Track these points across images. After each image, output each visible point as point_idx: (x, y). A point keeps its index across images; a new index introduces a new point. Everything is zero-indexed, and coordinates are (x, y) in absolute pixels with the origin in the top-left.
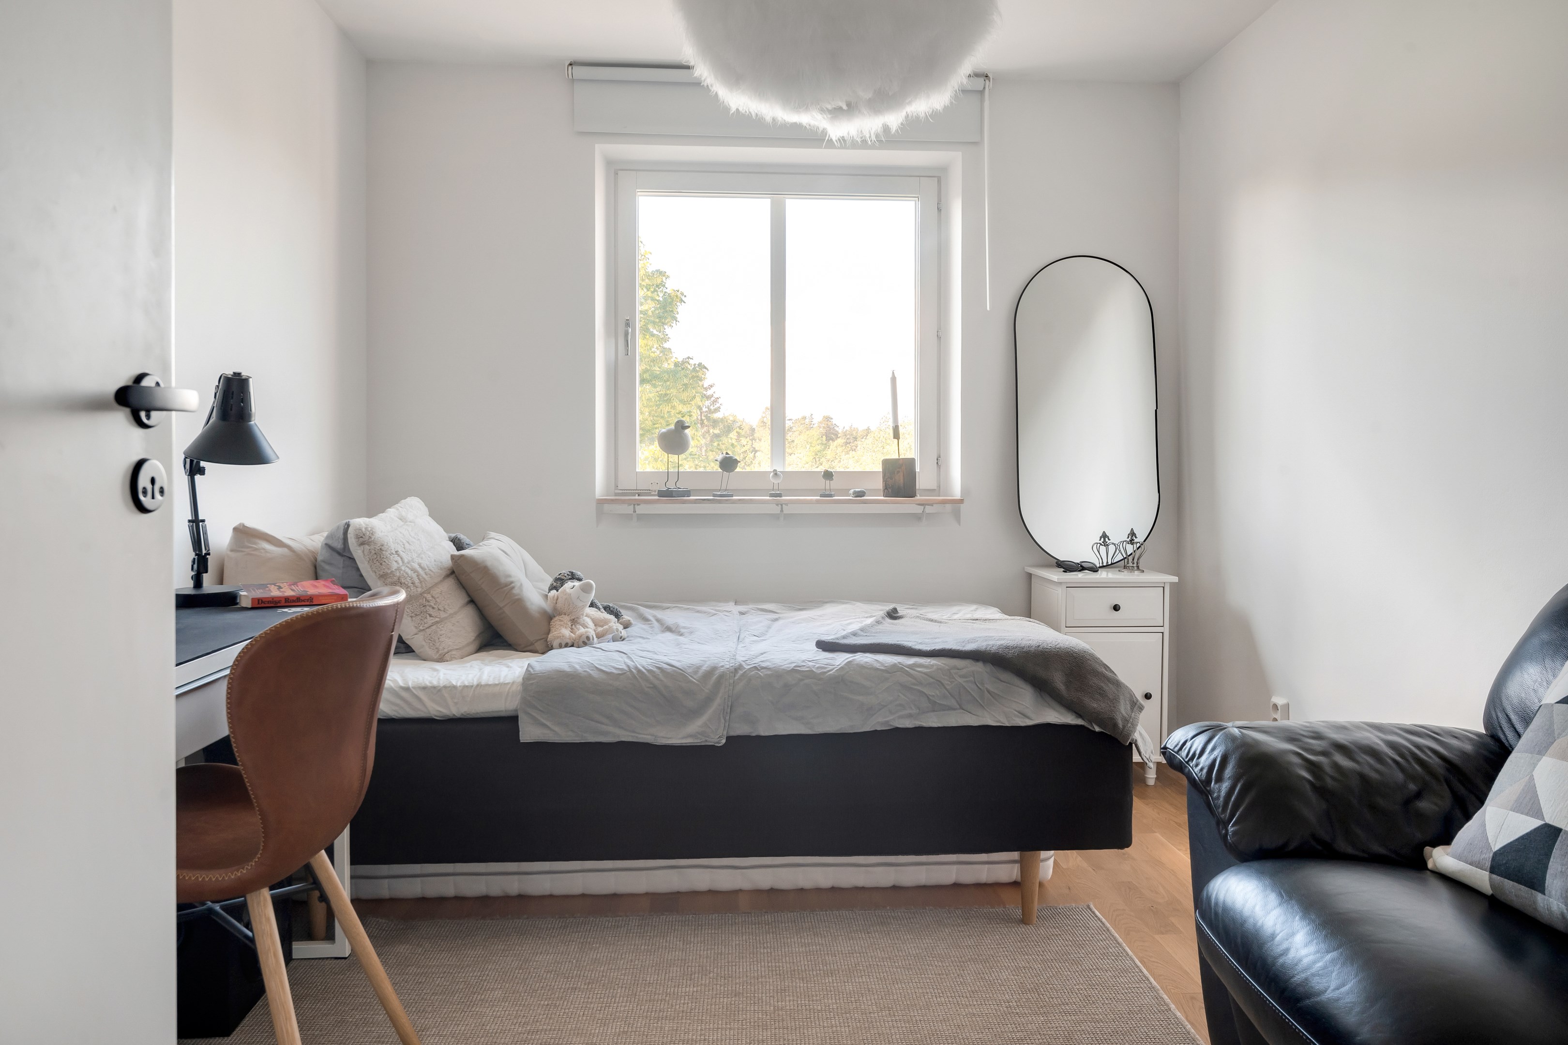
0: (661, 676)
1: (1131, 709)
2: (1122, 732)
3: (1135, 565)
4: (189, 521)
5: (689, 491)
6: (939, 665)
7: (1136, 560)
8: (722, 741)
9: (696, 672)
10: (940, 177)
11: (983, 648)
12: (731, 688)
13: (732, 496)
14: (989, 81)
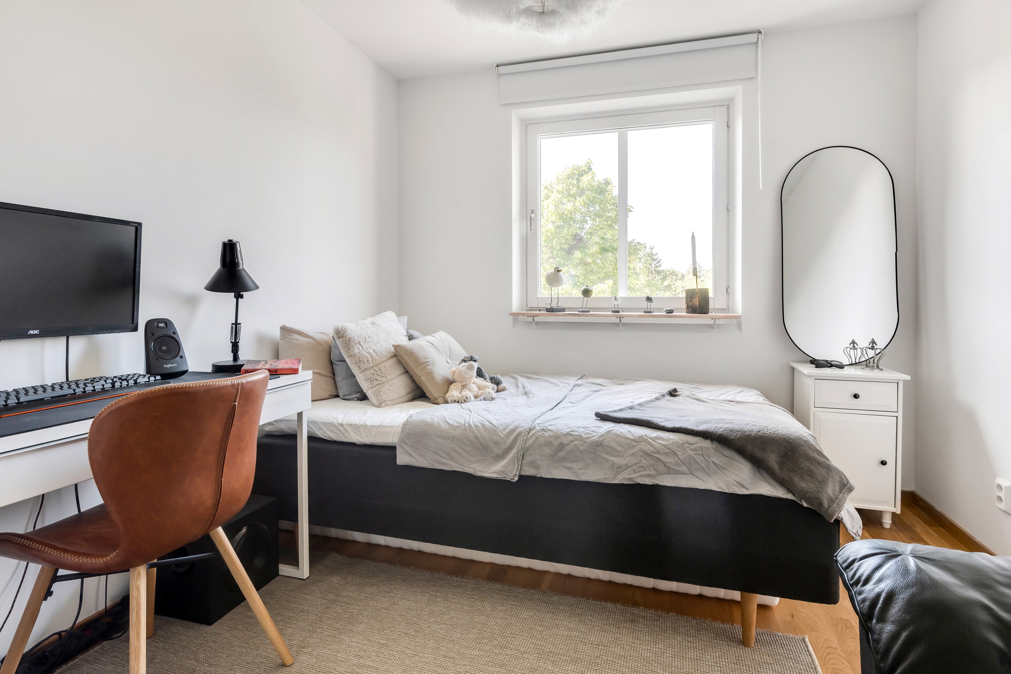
0: (482, 431)
1: (840, 489)
2: (827, 511)
3: (875, 365)
4: (232, 324)
5: (564, 309)
6: (675, 439)
7: (876, 361)
8: (515, 479)
9: (504, 429)
10: (729, 105)
11: (711, 430)
12: (524, 442)
13: (589, 311)
14: (762, 35)
